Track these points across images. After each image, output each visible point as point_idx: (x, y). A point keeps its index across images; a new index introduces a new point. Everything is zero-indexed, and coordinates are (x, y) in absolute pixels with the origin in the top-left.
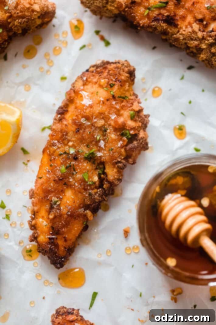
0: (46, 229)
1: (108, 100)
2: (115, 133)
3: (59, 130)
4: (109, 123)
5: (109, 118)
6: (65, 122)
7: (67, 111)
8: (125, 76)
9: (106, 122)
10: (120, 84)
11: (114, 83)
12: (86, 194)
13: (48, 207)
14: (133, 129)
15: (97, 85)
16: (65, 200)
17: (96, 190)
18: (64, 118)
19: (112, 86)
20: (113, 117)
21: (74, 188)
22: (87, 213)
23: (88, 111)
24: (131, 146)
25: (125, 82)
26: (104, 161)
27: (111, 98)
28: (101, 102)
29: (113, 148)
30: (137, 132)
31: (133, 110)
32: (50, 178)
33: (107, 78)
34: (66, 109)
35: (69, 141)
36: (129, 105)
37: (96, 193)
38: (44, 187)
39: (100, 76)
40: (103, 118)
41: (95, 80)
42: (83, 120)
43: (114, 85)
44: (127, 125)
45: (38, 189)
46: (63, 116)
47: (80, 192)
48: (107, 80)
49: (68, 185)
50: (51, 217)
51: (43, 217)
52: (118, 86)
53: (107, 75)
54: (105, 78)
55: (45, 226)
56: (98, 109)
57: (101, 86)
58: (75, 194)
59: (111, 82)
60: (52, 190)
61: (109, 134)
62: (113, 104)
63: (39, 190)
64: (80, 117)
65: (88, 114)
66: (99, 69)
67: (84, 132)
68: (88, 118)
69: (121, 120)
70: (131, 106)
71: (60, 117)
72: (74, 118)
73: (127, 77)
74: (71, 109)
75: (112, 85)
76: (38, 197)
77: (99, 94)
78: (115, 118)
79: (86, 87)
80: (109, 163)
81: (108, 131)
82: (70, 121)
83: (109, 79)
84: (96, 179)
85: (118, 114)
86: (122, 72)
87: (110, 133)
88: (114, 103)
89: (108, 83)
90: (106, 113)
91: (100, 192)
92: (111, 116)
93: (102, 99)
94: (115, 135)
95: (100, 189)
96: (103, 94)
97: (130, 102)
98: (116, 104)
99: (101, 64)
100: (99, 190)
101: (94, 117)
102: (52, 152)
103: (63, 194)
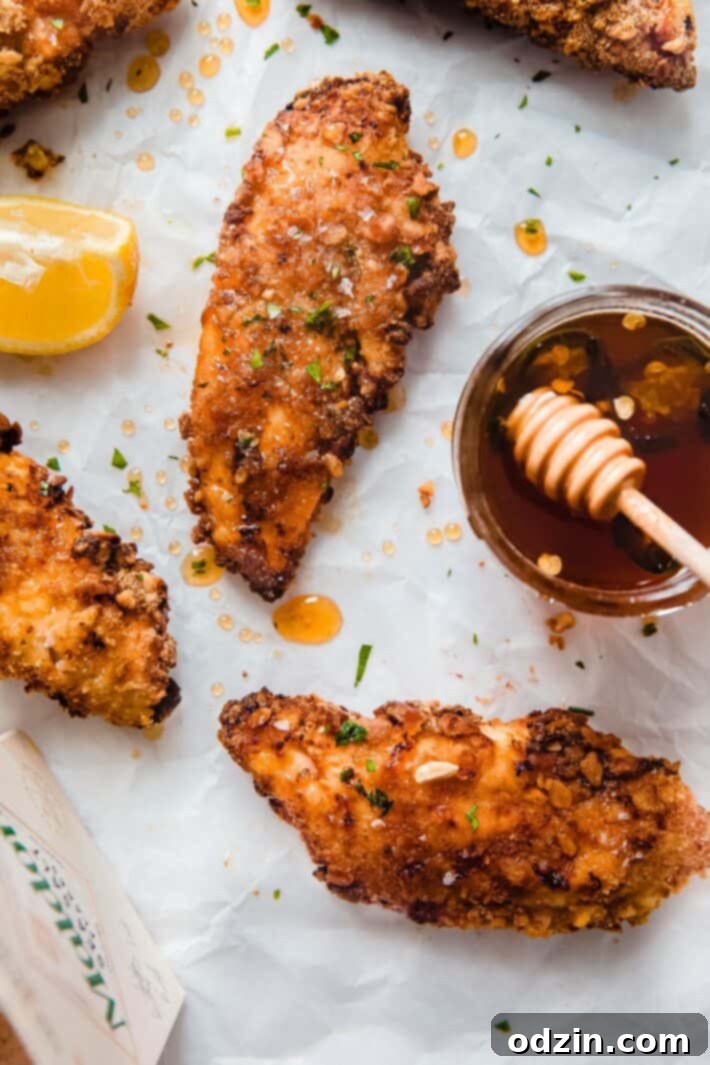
0: (229, 510)
1: (349, 176)
2: (375, 256)
3: (237, 262)
4: (357, 232)
5: (358, 220)
6: (248, 242)
7: (251, 213)
8: (386, 111)
9: (350, 230)
10: (374, 132)
11: (359, 130)
12: (321, 413)
13: (228, 454)
14: (420, 241)
15: (318, 141)
16: (269, 435)
17: (343, 403)
18: (244, 231)
19: (354, 139)
20: (367, 216)
21: (289, 403)
22: (327, 460)
23: (302, 207)
24: (418, 283)
25: (387, 124)
26: (357, 328)
27: (357, 168)
28: (334, 182)
29: (374, 293)
30: (428, 248)
31: (414, 194)
32: (226, 385)
33: (341, 121)
34: (247, 209)
35: (264, 287)
36: (404, 183)
37: (344, 410)
38: (214, 408)
39: (323, 116)
40: (342, 222)
41: (312, 128)
42: (292, 232)
43: (360, 136)
44: (402, 233)
45: (199, 414)
46: (242, 226)
47: (305, 412)
48: (341, 126)
49: (273, 397)
50: (240, 479)
51: (219, 482)
52: (372, 138)
53: (341, 113)
54: (335, 121)
55: (229, 501)
56: (326, 200)
57: (328, 143)
58: (292, 417)
59: (352, 130)
60: (236, 413)
61: (361, 261)
62: (362, 185)
63: (203, 416)
64: (284, 224)
65: (303, 216)
66: (317, 102)
67: (298, 261)
68: (304, 226)
69: (387, 222)
70: (408, 185)
71: (234, 230)
72: (270, 227)
73: (391, 113)
74: (260, 204)
75: (355, 137)
76: (203, 433)
77: (326, 162)
78: (372, 219)
79: (290, 148)
80: (369, 333)
81: (359, 252)
82: (261, 238)
83: (346, 123)
84: (340, 374)
85: (380, 208)
86: (376, 102)
87: (363, 257)
88: (365, 180)
89: (345, 132)
90: (350, 208)
91: (353, 405)
92: (360, 214)
93: (334, 174)
94: (377, 261)
95: (354, 399)
96: (335, 162)
97: (405, 176)
98: (371, 182)
99: (321, 86)
100: (350, 402)
101: (320, 221)
102: (224, 319)
103: (264, 421)
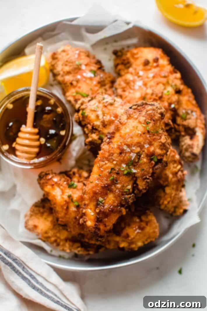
0: (93, 218)
1: (144, 133)
2: (146, 158)
3: (108, 151)
4: (143, 150)
5: (144, 147)
6: (112, 146)
7: (114, 137)
8: (158, 116)
9: (141, 149)
10: (154, 122)
11: (149, 121)
13: (95, 203)
14: (160, 155)
15: (137, 121)
16: (107, 200)
17: (129, 196)
18: (111, 142)
19: (147, 123)
20: (146, 146)
21: (115, 194)
22: (122, 210)
23: (129, 140)
24: (156, 167)
25: (157, 120)
26: (137, 176)
27: (147, 132)
28: (139, 135)
29: (144, 168)
30: (162, 157)
31: (161, 142)
32: (98, 184)
33: (145, 117)
34: (113, 135)
35: (114, 160)
36: (159, 138)
38: (94, 189)
39: (140, 114)
40: (139, 146)
41: (136, 117)
42: (125, 147)
43: (150, 123)
44: (156, 152)
45: (89, 190)
46: (111, 140)
47: (119, 196)
48: (144, 118)
49: (111, 191)
50: (97, 211)
51: (91, 209)
52: (152, 124)
53: (145, 114)
54: (143, 116)
55: (93, 215)
56: (136, 140)
57: (140, 122)
58: (115, 197)
59: (147, 120)
60: (100, 193)
61: (142, 159)
62: (147, 137)
63: (90, 191)
64: (123, 144)
65: (129, 143)
66: (139, 108)
67: (125, 155)
68: (129, 146)
69: (152, 149)
70: (160, 139)
71: (109, 141)
72: (119, 144)
73: (159, 117)
74: (117, 135)
75: (148, 123)
76: (89, 195)
77: (138, 128)
78: (148, 147)
79: (129, 121)
80: (141, 178)
81: (142, 156)
82: (116, 146)
83: (146, 118)
84: (130, 187)
85: (151, 144)
86: (156, 114)
87: (143, 158)
88: (148, 136)
89: (145, 121)
90: (142, 143)
92: (145, 145)
93: (140, 132)
94: (147, 159)
95: (133, 194)
96: (141, 129)
97: (160, 136)
98: (150, 137)
99: (141, 104)
100: (131, 195)
101: (133, 145)
102: (101, 166)
103: (107, 196)
